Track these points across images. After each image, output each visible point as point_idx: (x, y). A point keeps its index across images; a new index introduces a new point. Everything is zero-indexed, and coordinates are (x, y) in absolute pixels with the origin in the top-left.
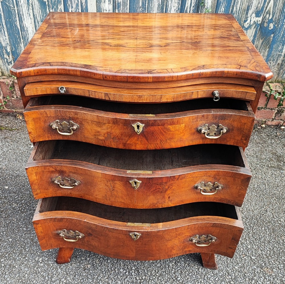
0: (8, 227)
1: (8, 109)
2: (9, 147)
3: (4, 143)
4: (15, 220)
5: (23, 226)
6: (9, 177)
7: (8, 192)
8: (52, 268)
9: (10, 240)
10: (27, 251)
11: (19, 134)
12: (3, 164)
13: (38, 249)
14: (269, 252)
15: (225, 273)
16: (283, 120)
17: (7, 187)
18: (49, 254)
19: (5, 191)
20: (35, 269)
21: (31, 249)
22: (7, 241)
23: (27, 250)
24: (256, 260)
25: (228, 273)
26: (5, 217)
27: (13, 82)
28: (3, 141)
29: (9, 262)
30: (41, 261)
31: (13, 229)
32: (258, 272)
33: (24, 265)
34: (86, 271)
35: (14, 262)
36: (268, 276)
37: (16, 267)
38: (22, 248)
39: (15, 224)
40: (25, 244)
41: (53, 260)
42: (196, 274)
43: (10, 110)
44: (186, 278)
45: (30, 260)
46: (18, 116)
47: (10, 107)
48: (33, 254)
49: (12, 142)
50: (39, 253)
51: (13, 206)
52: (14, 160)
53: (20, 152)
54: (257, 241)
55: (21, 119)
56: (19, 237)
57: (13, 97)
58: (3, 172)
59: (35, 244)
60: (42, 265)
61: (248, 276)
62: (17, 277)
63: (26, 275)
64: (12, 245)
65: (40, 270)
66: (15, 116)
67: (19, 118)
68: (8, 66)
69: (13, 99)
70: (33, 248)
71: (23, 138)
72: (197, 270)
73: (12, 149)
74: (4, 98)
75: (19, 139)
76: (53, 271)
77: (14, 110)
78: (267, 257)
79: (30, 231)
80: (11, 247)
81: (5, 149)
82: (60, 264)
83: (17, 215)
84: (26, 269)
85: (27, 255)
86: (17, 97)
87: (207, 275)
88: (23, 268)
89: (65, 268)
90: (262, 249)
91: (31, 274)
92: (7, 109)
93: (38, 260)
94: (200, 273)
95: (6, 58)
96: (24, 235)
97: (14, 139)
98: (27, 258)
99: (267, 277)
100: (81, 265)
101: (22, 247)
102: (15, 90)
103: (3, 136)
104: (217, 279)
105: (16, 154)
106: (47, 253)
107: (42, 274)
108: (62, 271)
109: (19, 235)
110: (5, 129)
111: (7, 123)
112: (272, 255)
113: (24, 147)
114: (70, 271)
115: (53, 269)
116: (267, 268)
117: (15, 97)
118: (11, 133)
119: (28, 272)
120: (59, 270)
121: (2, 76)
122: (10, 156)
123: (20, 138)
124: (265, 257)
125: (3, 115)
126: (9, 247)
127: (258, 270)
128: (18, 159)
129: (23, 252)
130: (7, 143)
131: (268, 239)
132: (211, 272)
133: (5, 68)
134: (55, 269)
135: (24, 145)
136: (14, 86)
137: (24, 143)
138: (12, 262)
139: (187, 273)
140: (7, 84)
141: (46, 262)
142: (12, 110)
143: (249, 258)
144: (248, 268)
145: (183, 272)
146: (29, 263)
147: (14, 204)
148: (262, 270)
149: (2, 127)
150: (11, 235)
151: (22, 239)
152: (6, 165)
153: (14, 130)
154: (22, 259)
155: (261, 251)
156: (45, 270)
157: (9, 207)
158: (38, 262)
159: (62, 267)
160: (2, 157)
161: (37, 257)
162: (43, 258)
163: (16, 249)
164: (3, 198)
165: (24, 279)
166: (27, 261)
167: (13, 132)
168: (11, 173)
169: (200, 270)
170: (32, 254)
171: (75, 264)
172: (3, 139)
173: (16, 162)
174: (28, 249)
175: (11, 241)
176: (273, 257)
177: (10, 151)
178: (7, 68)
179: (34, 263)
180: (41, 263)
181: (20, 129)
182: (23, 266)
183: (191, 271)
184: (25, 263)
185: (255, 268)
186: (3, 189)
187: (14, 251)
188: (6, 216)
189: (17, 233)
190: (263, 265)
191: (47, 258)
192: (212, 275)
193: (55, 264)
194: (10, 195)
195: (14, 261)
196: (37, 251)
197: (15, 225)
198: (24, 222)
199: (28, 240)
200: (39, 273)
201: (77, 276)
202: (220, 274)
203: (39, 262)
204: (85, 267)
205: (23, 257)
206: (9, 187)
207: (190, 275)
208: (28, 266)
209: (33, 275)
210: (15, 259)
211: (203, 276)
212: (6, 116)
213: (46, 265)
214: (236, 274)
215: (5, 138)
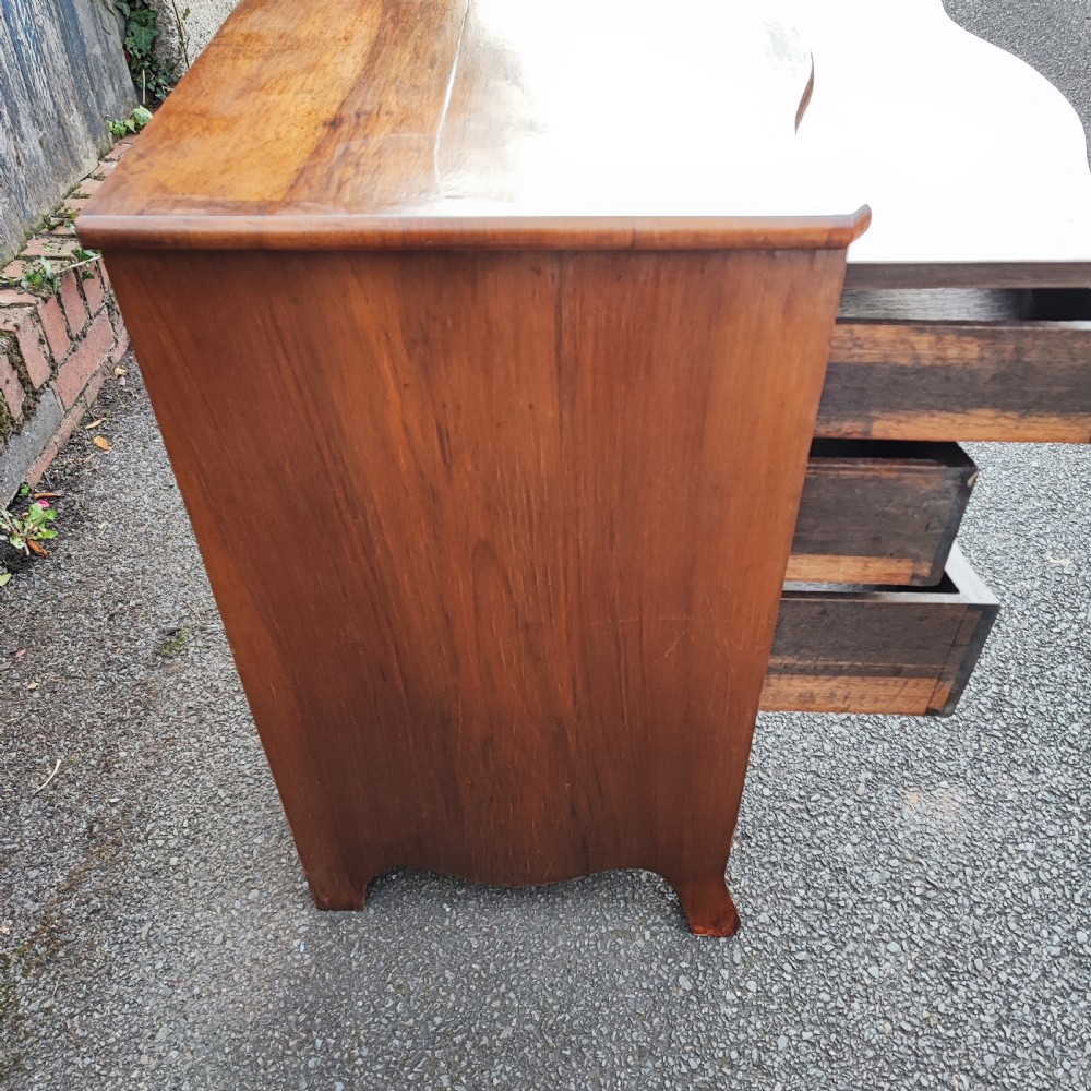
10: (699, 1061)
13: (686, 1015)
18: (701, 968)
20: (773, 1007)
23: (694, 1064)
30: (739, 994)
33: (764, 1058)
41: (726, 949)
45: (741, 1037)
48: (712, 1034)
50: (705, 1010)
60: (752, 985)
62: (820, 1073)
63: (806, 1035)
65: (775, 989)
70: (684, 1042)
76: (770, 939)
82: (739, 919)
84: (782, 1042)
85: (721, 1054)
88: (778, 1059)
89: (750, 900)
91: (797, 1019)
93: (735, 1006)
98: (734, 1055)
106: (700, 978)
107: (788, 977)
108: (765, 908)
114: (758, 883)
115: (763, 941)
119: (792, 1032)
120: (764, 918)
134: (762, 935)
141: (740, 973)
146: (755, 1038)
154: (739, 1075)
156: (773, 969)
158: (742, 1003)
159: (749, 911)
161: (724, 1011)
162: (722, 986)
165: (823, 1041)
166: (747, 1051)
170: (711, 1039)
174: (691, 1062)
179: (752, 1019)
180: (745, 990)
182: (769, 1062)
184: (755, 1057)
191: (722, 971)
193: (741, 936)
196: (697, 1019)
200: (787, 989)
201: (773, 859)
203: (744, 998)
205: (728, 1072)
209: (799, 1009)
213: (752, 971)
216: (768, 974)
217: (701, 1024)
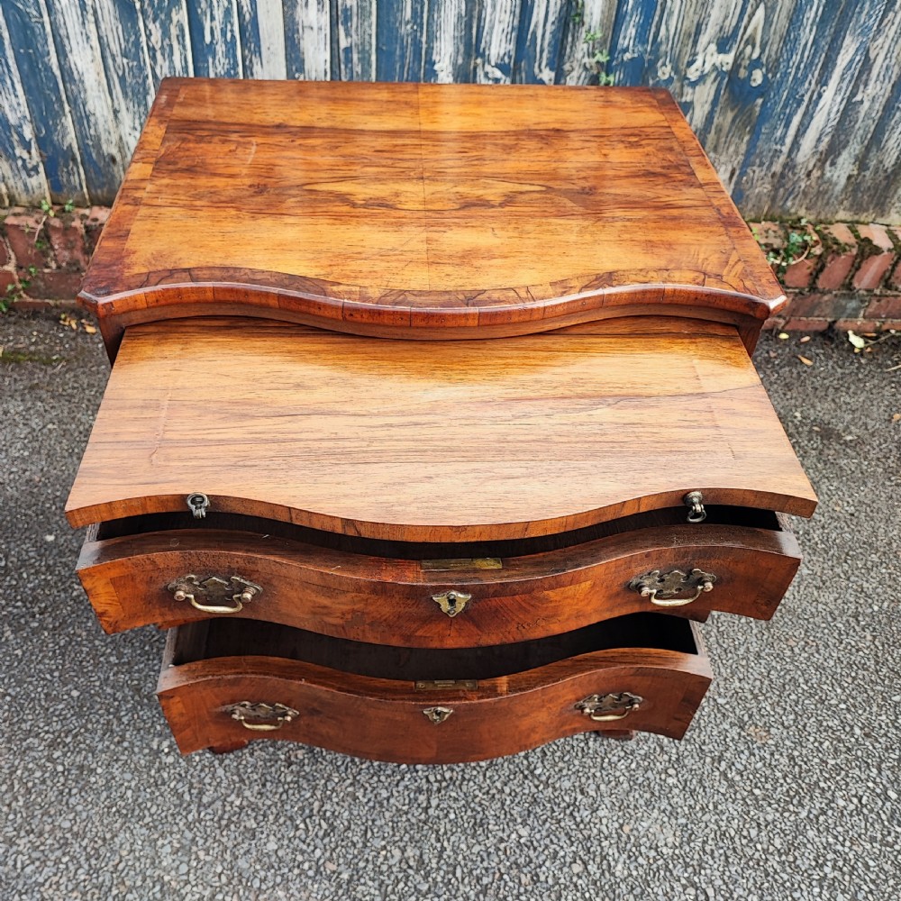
0: (63, 656)
1: (34, 298)
2: (48, 416)
3: (29, 404)
4: (84, 633)
5: (109, 651)
6: (54, 508)
7: (55, 552)
8: (199, 768)
9: (75, 693)
10: (126, 722)
11: (72, 374)
12: (34, 468)
13: (157, 716)
14: (758, 683)
15: (653, 746)
17: (50, 538)
19: (46, 550)
20: (153, 772)
21: (136, 716)
22: (65, 697)
23: (125, 720)
24: (727, 706)
25: (662, 748)
26: (54, 628)
27: (44, 225)
28: (28, 396)
29: (78, 760)
30: (166, 750)
31: (81, 662)
32: (733, 739)
33: (120, 763)
34: (293, 767)
35: (90, 759)
36: (759, 748)
37: (99, 771)
38: (111, 717)
39: (84, 646)
40: (116, 703)
42: (580, 755)
43: (38, 301)
44: (557, 769)
45: (136, 750)
46: (65, 320)
47: (40, 293)
48: (142, 732)
49: (53, 398)
50: (158, 728)
51: (75, 594)
52: (66, 454)
53: (81, 428)
54: (730, 655)
55: (74, 326)
56: (98, 683)
57: (48, 267)
58: (35, 490)
59: (145, 701)
60: (170, 759)
61: (711, 752)
62: (102, 799)
63: (129, 793)
64: (81, 707)
65: (165, 775)
66: (57, 319)
67: (67, 323)
70: (141, 713)
71: (85, 386)
72: (582, 745)
73: (55, 421)
74: (22, 268)
75: (74, 388)
76: (203, 775)
77: (51, 302)
78: (756, 697)
79: (129, 663)
80: (79, 715)
81: (35, 422)
82: (222, 754)
83: (88, 618)
84: (128, 776)
85: (128, 736)
87: (610, 756)
88: (117, 772)
89: (235, 764)
90: (741, 676)
91: (142, 788)
92: (31, 300)
93: (158, 747)
94: (591, 751)
96: (112, 678)
97: (60, 390)
98: (126, 744)
99: (756, 751)
100: (280, 753)
101: (109, 713)
102: (52, 248)
103: (26, 382)
104: (633, 766)
105: (68, 436)
107: (172, 785)
108: (228, 774)
109: (99, 678)
110: (31, 360)
111: (33, 340)
112: (767, 691)
113: (90, 412)
114: (249, 771)
115: (202, 770)
116: (756, 726)
118: (50, 371)
119: (133, 784)
120: (220, 772)
121: (10, 205)
122: (52, 442)
123: (76, 385)
124: (750, 697)
125: (20, 317)
126: (72, 715)
127: (734, 732)
128: (76, 450)
129: (114, 727)
130: (39, 404)
131: (754, 648)
132: (619, 748)
134: (207, 770)
135: (91, 407)
136: (49, 238)
137: (89, 400)
138: (85, 758)
139: (558, 754)
142: (47, 301)
143: (712, 703)
144: (709, 729)
145: (549, 754)
146: (134, 758)
147: (76, 587)
148: (743, 734)
149: (19, 353)
150: (76, 679)
151: (109, 690)
152: (42, 470)
153: (55, 361)
154: (112, 747)
155: (740, 680)
156: (180, 775)
157: (63, 595)
158: (159, 751)
159: (227, 762)
160: (29, 445)
161: (156, 740)
163: (94, 720)
164: (43, 569)
165: (123, 804)
166: (126, 752)
167: (54, 368)
168: (58, 494)
169: (591, 743)
170: (139, 730)
171: (261, 749)
172: (26, 391)
173: (70, 460)
174: (127, 718)
175: (78, 697)
176: (768, 695)
177: (50, 426)
179: (147, 758)
180: (168, 754)
181: (75, 357)
182: (116, 766)
183: (568, 748)
184: (122, 758)
185: (727, 727)
186: (39, 544)
187: (90, 726)
188: (57, 624)
189: (92, 671)
190: (746, 718)
192: (622, 754)
193: (208, 755)
194: (64, 560)
195: (90, 755)
196: (153, 722)
197: (84, 649)
198: (109, 640)
199: (126, 690)
200: (164, 783)
201: (268, 784)
202: (642, 752)
203: (163, 754)
204: (289, 758)
205: (116, 740)
206: (56, 536)
207: (566, 759)
208: (133, 766)
209: (148, 790)
210: (92, 751)
211: (599, 760)
212: (29, 318)
213: (181, 760)
214: (682, 749)
215: (32, 388)
216: (177, 771)
217: (149, 725)
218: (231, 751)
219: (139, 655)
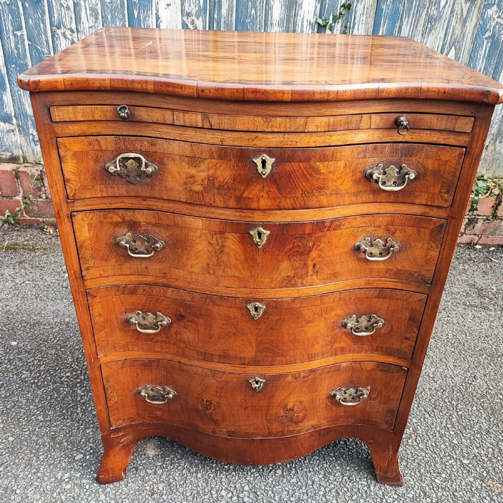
0: (8, 415)
1: (31, 217)
2: (27, 277)
3: (17, 271)
4: (24, 401)
5: (39, 412)
6: (20, 326)
7: (15, 351)
8: (87, 493)
9: (11, 439)
10: (42, 460)
11: (46, 256)
12: (12, 304)
13: (64, 456)
14: (490, 450)
15: (418, 492)
16: (478, 236)
17: (14, 343)
18: (84, 465)
19: (10, 350)
20: (55, 495)
21: (49, 456)
22: (4, 441)
23: (41, 458)
24: (470, 465)
25: (425, 493)
26: (6, 397)
27: (41, 171)
28: (17, 266)
29: (5, 483)
30: (66, 480)
31: (19, 419)
32: (477, 489)
33: (33, 487)
34: (155, 496)
35: (13, 483)
36: (497, 496)
37: (18, 491)
38: (32, 455)
39: (22, 408)
40: (38, 447)
41: (90, 476)
42: (364, 495)
43: (33, 218)
45: (46, 478)
46: (47, 229)
47: (34, 214)
48: (52, 466)
49: (32, 268)
50: (64, 464)
51: (23, 376)
52: (34, 297)
53: (46, 284)
54: (468, 430)
55: (52, 232)
56: (27, 433)
57: (40, 198)
58: (10, 317)
59: (58, 446)
60: (69, 486)
61: (462, 497)
64: (13, 449)
65: (63, 497)
66: (42, 229)
67: (48, 231)
68: (35, 147)
69: (40, 200)
70: (53, 454)
71: (52, 262)
72: (365, 488)
73: (31, 280)
74: (25, 198)
75: (46, 263)
76: (90, 498)
77: (41, 219)
78: (490, 460)
79: (50, 421)
80: (11, 453)
81: (19, 280)
82: (105, 484)
83: (28, 392)
84: (37, 497)
85: (41, 469)
86: (47, 198)
87: (386, 497)
88: (30, 493)
89: (114, 492)
90: (478, 445)
92: (29, 218)
93: (61, 478)
94: (372, 493)
95: (32, 134)
96: (37, 430)
97: (37, 264)
98: (39, 474)
99: (495, 498)
100: (146, 485)
101: (32, 453)
102: (44, 186)
103: (17, 260)
105: (37, 288)
106: (79, 464)
108: (108, 499)
109: (29, 429)
110: (23, 248)
111: (27, 239)
112: (498, 456)
113: (52, 276)
114: (123, 497)
115: (89, 495)
116: (493, 480)
117: (44, 196)
118: (33, 254)
120: (102, 497)
121: (24, 162)
122: (26, 291)
123: (47, 262)
124: (486, 459)
125: (22, 228)
126: (6, 453)
127: (477, 484)
128: (40, 295)
129: (33, 462)
130: (23, 270)
131: (485, 426)
132: (393, 492)
133: (30, 150)
134: (93, 495)
135: (54, 273)
136: (42, 179)
137: (53, 270)
138: (10, 482)
139: (348, 494)
140: (30, 174)
141: (76, 482)
142: (38, 218)
143: (458, 462)
144: (458, 481)
145: (341, 494)
146: (43, 484)
147: (25, 372)
148: (484, 485)
149: (17, 245)
150: (13, 430)
151: (34, 438)
152: (17, 305)
153: (37, 249)
154: (30, 476)
155: (477, 448)
156: (74, 498)
157: (15, 377)
159: (108, 490)
160: (13, 292)
161: (61, 472)
162: (72, 472)
163: (20, 457)
164: (6, 361)
166: (39, 480)
167: (36, 252)
168: (24, 319)
169: (372, 488)
170: (50, 465)
171: (133, 482)
172: (17, 264)
173: (36, 300)
174: (43, 456)
175: (13, 441)
176: (499, 458)
177: (27, 282)
178: (33, 150)
179: (53, 484)
180: (67, 483)
181: (49, 248)
182: (30, 489)
183: (355, 490)
184: (35, 483)
185: (472, 480)
186: (6, 347)
187: (17, 461)
188: (8, 395)
189: (25, 425)
190: (485, 474)
191: (80, 474)
192: (396, 496)
193: (95, 485)
194: (20, 356)
195: (14, 480)
196: (60, 460)
197: (22, 410)
198: (40, 405)
199: (46, 438)
202: (410, 496)
203: (64, 482)
204: (153, 489)
205: (33, 471)
206: (18, 343)
207: (354, 498)
208: (42, 490)
210: (16, 477)
211: (378, 500)
212: (26, 228)
213: (76, 487)
214: (440, 494)
215: (20, 263)
216: (72, 495)
217: (58, 462)
218: (112, 482)
219: (59, 415)
